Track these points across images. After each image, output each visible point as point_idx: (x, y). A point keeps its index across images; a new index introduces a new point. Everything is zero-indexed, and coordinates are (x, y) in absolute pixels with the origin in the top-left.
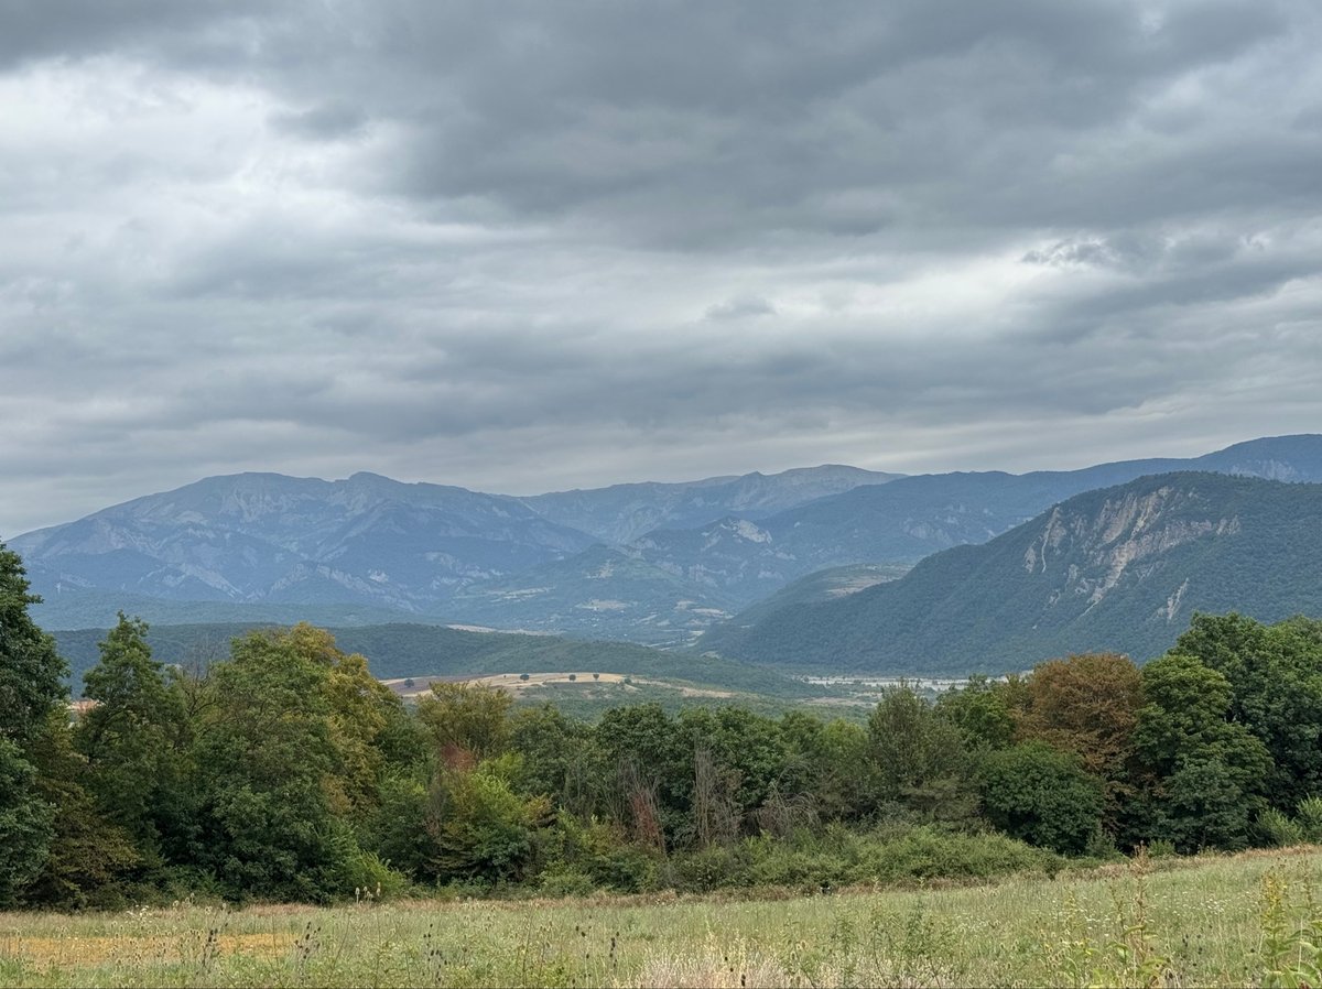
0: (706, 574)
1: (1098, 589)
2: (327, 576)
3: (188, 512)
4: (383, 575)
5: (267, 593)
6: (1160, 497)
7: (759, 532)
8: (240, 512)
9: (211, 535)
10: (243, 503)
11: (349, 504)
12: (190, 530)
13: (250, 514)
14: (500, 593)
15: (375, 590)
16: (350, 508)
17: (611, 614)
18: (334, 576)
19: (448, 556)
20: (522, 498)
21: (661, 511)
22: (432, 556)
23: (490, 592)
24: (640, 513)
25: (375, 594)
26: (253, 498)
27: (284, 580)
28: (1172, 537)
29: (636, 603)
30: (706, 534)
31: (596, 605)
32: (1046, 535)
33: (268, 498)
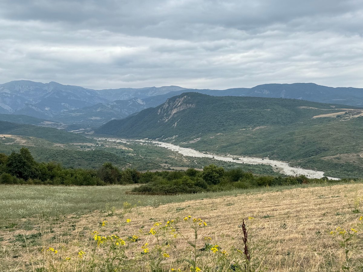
0: (126, 111)
1: (167, 119)
2: (31, 108)
3: (6, 90)
4: (49, 108)
5: (16, 111)
6: (184, 98)
7: (143, 102)
8: (20, 90)
9: (9, 96)
10: (21, 88)
11: (48, 89)
12: (4, 94)
13: (22, 91)
14: (72, 114)
15: (43, 112)
16: (48, 90)
17: (96, 120)
18: (33, 108)
19: (67, 104)
20: (97, 90)
21: (130, 95)
22: (63, 104)
23: (70, 114)
24: (125, 95)
25: (43, 113)
26: (23, 87)
27: (20, 108)
28: (183, 108)
29: (104, 118)
30: (129, 102)
31: (94, 118)
32: (164, 106)
33: (27, 87)
